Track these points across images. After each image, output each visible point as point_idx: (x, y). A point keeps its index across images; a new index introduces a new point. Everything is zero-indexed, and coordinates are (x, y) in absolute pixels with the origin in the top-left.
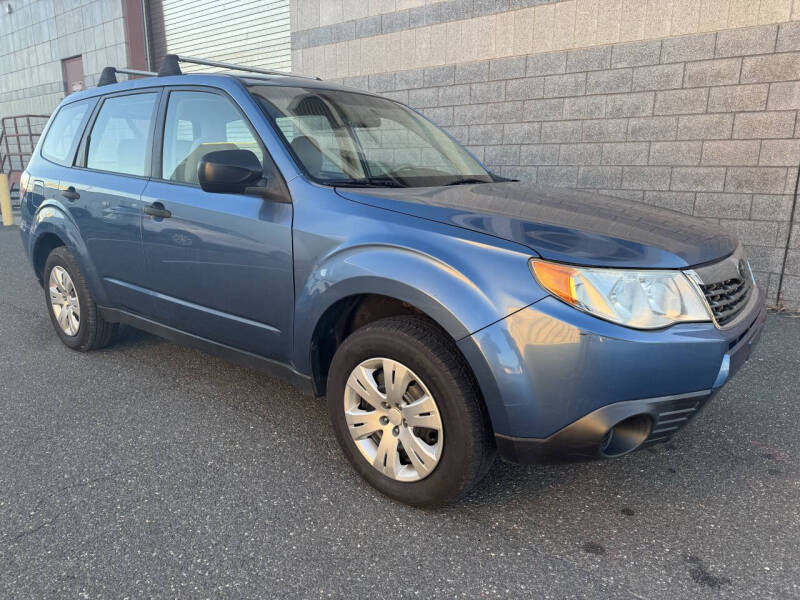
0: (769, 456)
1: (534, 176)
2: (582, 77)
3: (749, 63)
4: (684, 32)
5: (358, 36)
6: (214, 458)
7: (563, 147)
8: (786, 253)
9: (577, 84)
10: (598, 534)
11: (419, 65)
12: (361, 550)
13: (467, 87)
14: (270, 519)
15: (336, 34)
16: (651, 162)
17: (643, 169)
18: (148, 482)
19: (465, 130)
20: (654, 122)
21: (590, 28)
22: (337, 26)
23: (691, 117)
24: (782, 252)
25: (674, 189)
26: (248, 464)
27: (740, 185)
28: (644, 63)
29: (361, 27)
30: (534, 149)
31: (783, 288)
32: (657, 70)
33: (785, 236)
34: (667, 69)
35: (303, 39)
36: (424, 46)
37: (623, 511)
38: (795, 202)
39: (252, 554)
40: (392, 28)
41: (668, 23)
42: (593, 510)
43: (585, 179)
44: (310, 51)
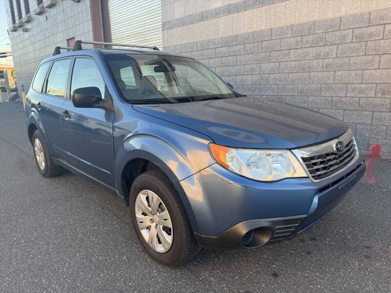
1: (276, 89)
2: (299, 39)
3: (388, 28)
4: (352, 13)
5: (192, 23)
6: (83, 233)
7: (291, 75)
9: (297, 42)
11: (220, 35)
13: (243, 46)
14: (95, 267)
15: (182, 22)
16: (336, 82)
17: (331, 85)
18: (49, 244)
19: (242, 67)
20: (338, 60)
21: (303, 13)
22: (183, 19)
23: (357, 57)
25: (349, 95)
26: (96, 237)
27: (384, 93)
28: (332, 30)
30: (276, 76)
32: (338, 34)
34: (344, 33)
35: (167, 26)
36: (222, 26)
37: (273, 274)
40: (207, 18)
41: (344, 8)
42: (257, 272)
43: (302, 91)
44: (171, 31)
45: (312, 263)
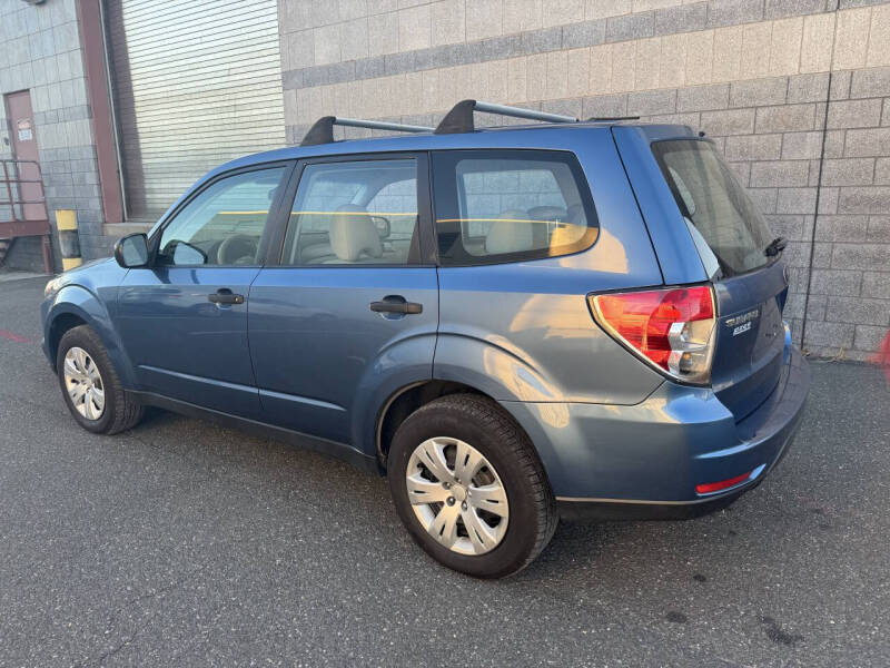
0: (817, 511)
3: (763, 113)
5: (358, 77)
6: (280, 555)
8: (807, 298)
10: (678, 602)
12: (458, 640)
14: (358, 616)
15: (333, 74)
18: (219, 587)
21: (604, 76)
22: (335, 67)
24: (803, 298)
26: (318, 559)
28: (661, 112)
29: (361, 69)
31: (807, 333)
32: (674, 119)
33: (806, 282)
34: (683, 118)
35: (297, 79)
36: (432, 89)
37: (695, 578)
38: (813, 249)
39: (352, 654)
40: (395, 70)
41: (683, 73)
42: (668, 579)
44: (302, 93)
45: (748, 549)
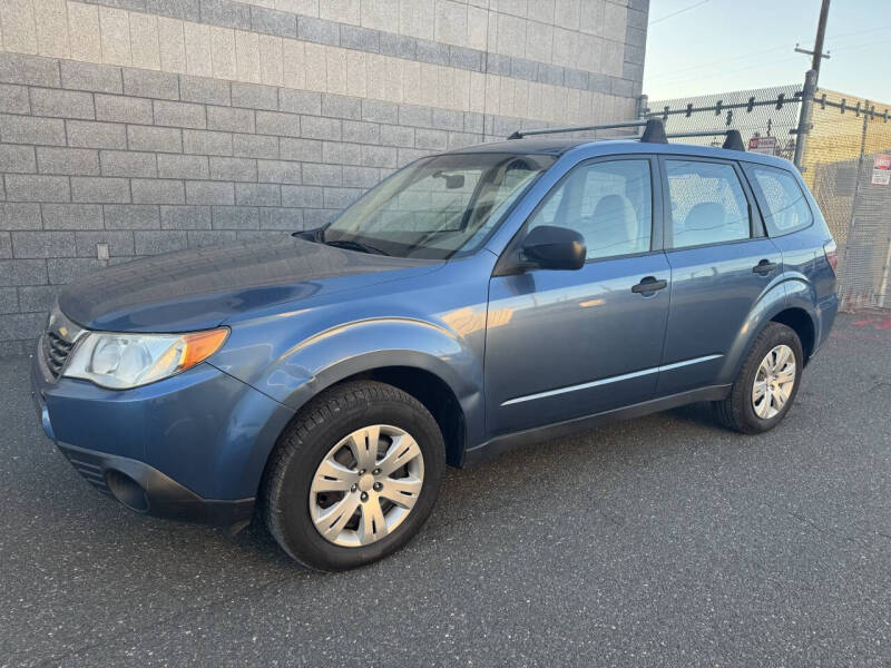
1: (300, 218)
4: (412, 102)
7: (327, 191)
9: (333, 129)
13: (201, 108)
28: (387, 122)
30: (296, 190)
41: (401, 92)
